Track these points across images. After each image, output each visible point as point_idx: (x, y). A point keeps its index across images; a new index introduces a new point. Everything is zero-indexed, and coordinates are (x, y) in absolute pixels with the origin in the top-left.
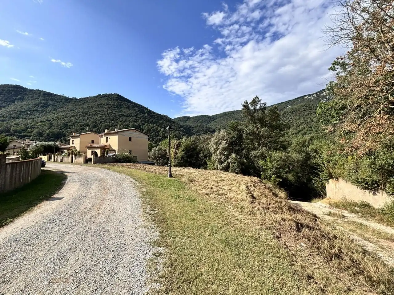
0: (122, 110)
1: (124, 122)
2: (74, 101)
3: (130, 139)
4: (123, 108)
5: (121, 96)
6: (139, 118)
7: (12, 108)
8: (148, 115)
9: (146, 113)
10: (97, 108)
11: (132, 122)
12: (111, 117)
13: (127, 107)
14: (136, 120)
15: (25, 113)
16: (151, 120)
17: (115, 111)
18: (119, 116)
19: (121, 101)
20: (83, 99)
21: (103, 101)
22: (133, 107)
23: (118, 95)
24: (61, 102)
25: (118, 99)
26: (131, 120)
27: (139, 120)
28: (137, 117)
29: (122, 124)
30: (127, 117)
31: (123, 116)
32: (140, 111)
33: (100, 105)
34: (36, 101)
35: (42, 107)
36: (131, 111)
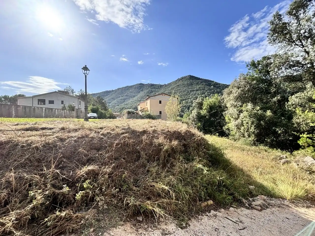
0: (193, 87)
1: (194, 95)
2: (165, 86)
3: (160, 102)
4: (194, 85)
5: (192, 76)
6: (206, 90)
7: (139, 96)
8: (214, 86)
9: (212, 86)
10: (176, 88)
11: (200, 94)
12: (185, 93)
13: (196, 84)
14: (203, 93)
15: (143, 98)
16: (216, 90)
17: (188, 88)
18: (191, 91)
19: (193, 80)
20: (169, 84)
21: (180, 83)
22: (201, 83)
23: (191, 76)
24: (158, 88)
25: (190, 79)
26: (199, 94)
27: (205, 92)
28: (204, 90)
29: (193, 97)
30: (197, 91)
31: (194, 91)
32: (207, 84)
33: (179, 85)
34: (148, 90)
35: (150, 93)
36: (200, 86)
